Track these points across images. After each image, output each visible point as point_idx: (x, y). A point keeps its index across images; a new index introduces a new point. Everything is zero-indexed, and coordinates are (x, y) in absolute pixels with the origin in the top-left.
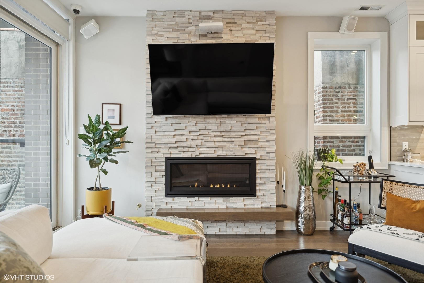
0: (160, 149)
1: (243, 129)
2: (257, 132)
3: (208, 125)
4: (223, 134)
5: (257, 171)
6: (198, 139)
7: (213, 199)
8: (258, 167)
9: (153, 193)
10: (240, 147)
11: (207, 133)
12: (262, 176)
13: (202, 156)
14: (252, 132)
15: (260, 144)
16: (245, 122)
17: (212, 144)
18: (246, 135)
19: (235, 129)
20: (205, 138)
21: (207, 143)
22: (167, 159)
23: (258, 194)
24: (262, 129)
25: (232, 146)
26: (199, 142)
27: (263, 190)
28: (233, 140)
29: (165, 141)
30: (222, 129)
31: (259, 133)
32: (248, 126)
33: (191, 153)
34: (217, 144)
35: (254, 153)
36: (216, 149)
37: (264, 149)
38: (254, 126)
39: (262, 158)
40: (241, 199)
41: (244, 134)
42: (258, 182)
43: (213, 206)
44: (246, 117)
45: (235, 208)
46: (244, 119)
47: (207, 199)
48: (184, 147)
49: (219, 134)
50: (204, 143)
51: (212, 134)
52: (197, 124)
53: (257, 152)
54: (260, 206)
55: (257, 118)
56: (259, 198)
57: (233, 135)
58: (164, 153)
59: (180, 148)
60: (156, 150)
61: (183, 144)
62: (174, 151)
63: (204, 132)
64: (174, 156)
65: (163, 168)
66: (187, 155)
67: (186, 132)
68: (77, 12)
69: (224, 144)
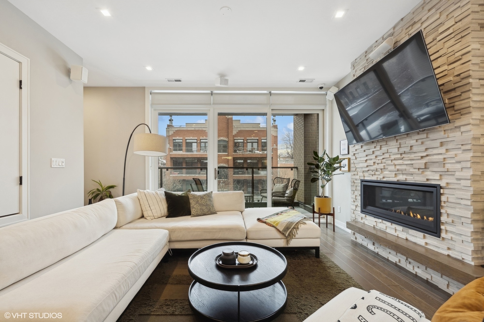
0: (358, 172)
1: (423, 148)
2: (442, 150)
3: (389, 147)
4: (403, 155)
5: (443, 204)
6: (381, 163)
7: (394, 226)
8: (443, 198)
9: (354, 207)
10: (421, 170)
11: (388, 156)
12: (450, 211)
13: (385, 180)
14: (435, 151)
15: (448, 166)
16: (427, 139)
17: (392, 168)
18: (427, 156)
19: (415, 149)
20: (387, 162)
21: (388, 166)
22: (362, 181)
23: (443, 235)
24: (450, 146)
25: (412, 170)
26: (381, 166)
27: (452, 232)
28: (413, 162)
29: (361, 165)
30: (402, 150)
31: (444, 151)
32: (428, 144)
33: (376, 176)
34: (398, 167)
35: (438, 178)
36: (397, 173)
37: (453, 173)
38: (437, 143)
39: (450, 186)
40: (421, 234)
41: (424, 154)
42: (443, 219)
43: (392, 232)
44: (427, 134)
45: (415, 243)
46: (424, 136)
47: (388, 224)
48: (372, 171)
49: (399, 156)
50: (386, 167)
51: (393, 157)
52: (382, 148)
53: (443, 177)
54: (446, 253)
55: (441, 131)
56: (446, 241)
57: (412, 156)
58: (360, 176)
59: (370, 172)
60: (356, 173)
61: (372, 168)
62: (366, 174)
63: (387, 155)
64: (367, 178)
65: (359, 188)
66: (374, 178)
67: (373, 157)
68: (321, 88)
69: (404, 167)
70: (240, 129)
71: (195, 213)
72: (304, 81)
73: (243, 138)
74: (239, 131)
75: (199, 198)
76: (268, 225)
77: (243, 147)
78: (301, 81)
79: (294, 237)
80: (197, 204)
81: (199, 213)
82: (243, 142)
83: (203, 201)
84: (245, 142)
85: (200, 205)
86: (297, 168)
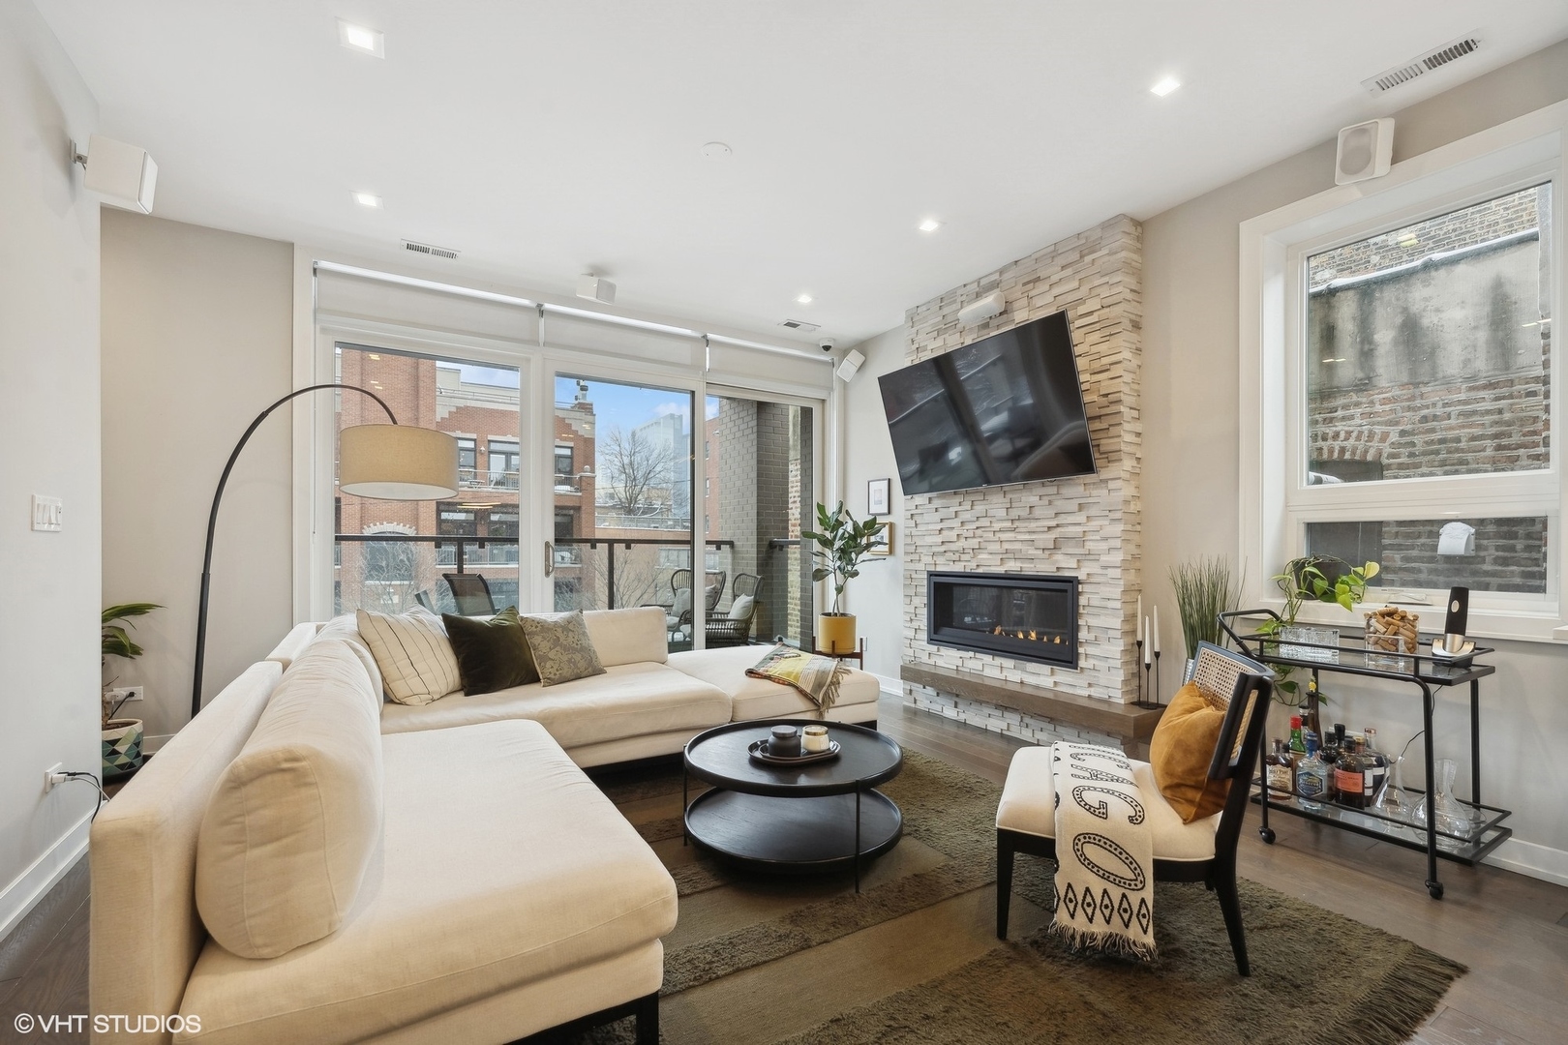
0: (922, 555)
1: (1051, 512)
2: (1081, 518)
3: (991, 506)
4: (1016, 524)
5: (1081, 611)
6: (974, 537)
7: (999, 661)
8: (1083, 601)
9: (911, 634)
10: (1047, 552)
11: (989, 524)
12: (1093, 621)
13: (980, 570)
14: (1070, 519)
15: (1089, 545)
16: (1058, 497)
17: (995, 547)
18: (1058, 526)
19: (1037, 512)
20: (985, 535)
21: (987, 544)
22: (931, 574)
23: (1082, 663)
24: (1093, 512)
25: (1032, 552)
26: (974, 543)
27: (1094, 657)
28: (1033, 537)
29: (929, 540)
30: (1014, 514)
31: (1084, 519)
32: (1060, 505)
33: (963, 564)
34: (1006, 546)
35: (1075, 566)
36: (1004, 556)
37: (1097, 557)
38: (1073, 505)
39: (1092, 580)
40: (1046, 669)
41: (1053, 523)
42: (1083, 635)
43: (994, 673)
44: (1058, 486)
45: (1037, 687)
46: (1052, 490)
47: (987, 658)
48: (954, 552)
49: (1008, 524)
50: (983, 545)
51: (997, 526)
52: (975, 507)
53: (1081, 564)
54: (1085, 693)
55: (1080, 484)
56: (1086, 672)
57: (1033, 525)
58: (926, 563)
59: (950, 555)
60: (916, 557)
61: (953, 547)
62: (940, 560)
63: (984, 522)
64: (940, 569)
65: (925, 590)
66: (958, 568)
67: (956, 523)
68: (827, 348)
69: (1017, 546)
70: (461, 403)
71: (555, 674)
72: (794, 325)
73: (474, 436)
74: (457, 408)
75: (560, 630)
76: (778, 683)
77: (475, 467)
78: (789, 324)
79: (831, 705)
80: (558, 648)
81: (567, 672)
82: (474, 450)
83: (570, 639)
84: (483, 448)
85: (567, 649)
86: (731, 544)
